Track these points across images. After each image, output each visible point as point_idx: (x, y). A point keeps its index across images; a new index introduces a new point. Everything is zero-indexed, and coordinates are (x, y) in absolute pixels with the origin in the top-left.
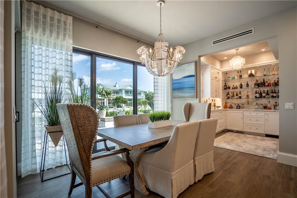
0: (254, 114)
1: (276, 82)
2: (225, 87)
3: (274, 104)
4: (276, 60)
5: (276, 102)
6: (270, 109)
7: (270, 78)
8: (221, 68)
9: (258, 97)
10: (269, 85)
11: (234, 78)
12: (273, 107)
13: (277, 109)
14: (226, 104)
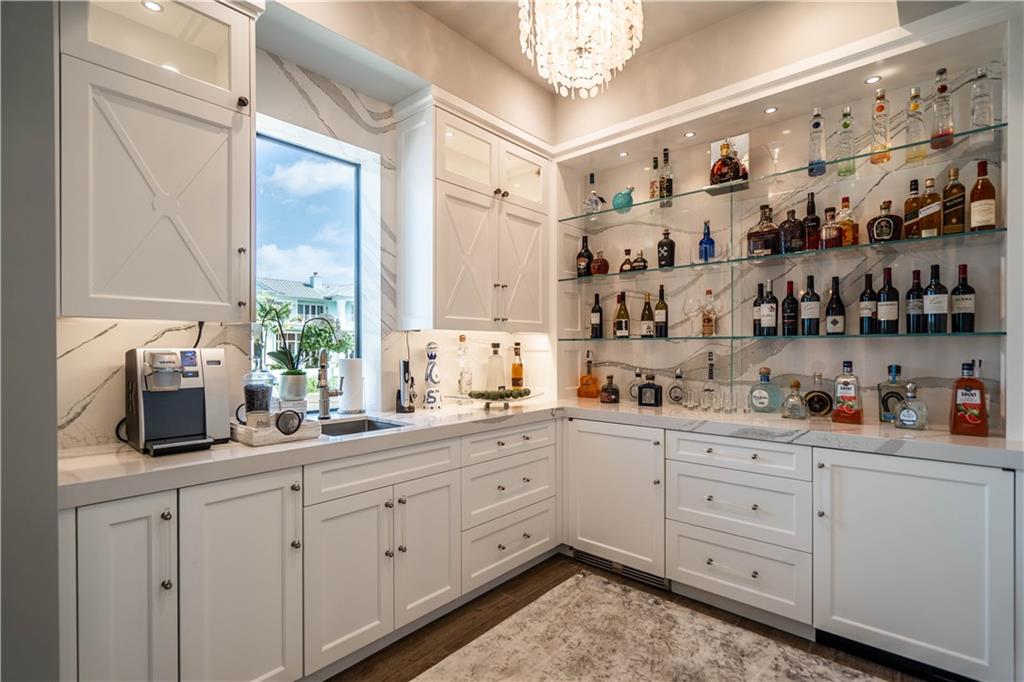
0: (734, 456)
1: (893, 211)
2: (583, 264)
3: (884, 378)
4: (899, 32)
5: (898, 369)
6: (855, 418)
7: (852, 187)
8: (554, 141)
9: (772, 331)
10: (849, 235)
11: (627, 203)
12: (870, 404)
13: (903, 426)
14: (589, 372)
